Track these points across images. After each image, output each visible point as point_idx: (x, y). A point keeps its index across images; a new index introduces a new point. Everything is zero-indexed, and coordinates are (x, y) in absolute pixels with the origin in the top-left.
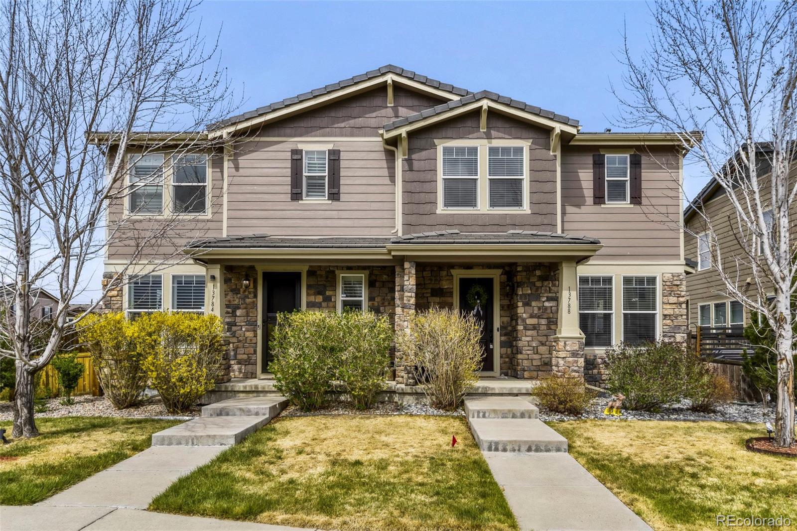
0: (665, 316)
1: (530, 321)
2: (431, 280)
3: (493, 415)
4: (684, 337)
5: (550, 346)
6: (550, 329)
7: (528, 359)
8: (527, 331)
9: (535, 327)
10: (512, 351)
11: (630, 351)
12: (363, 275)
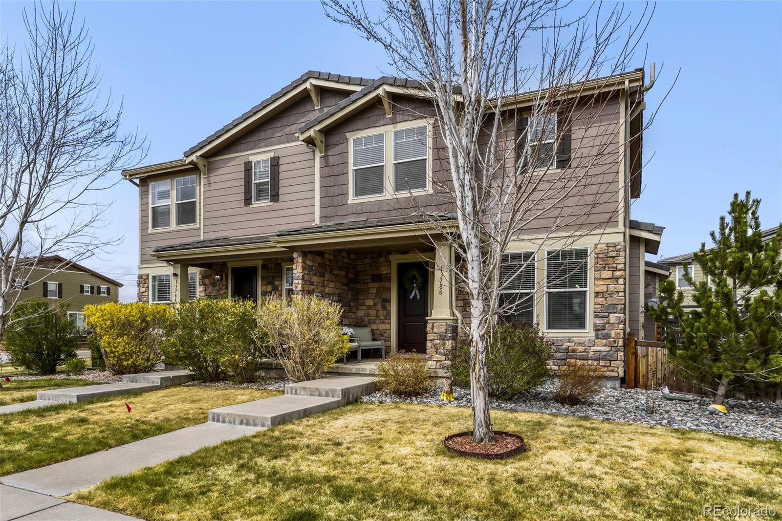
0: (597, 294)
2: (371, 266)
3: (303, 392)
4: (619, 317)
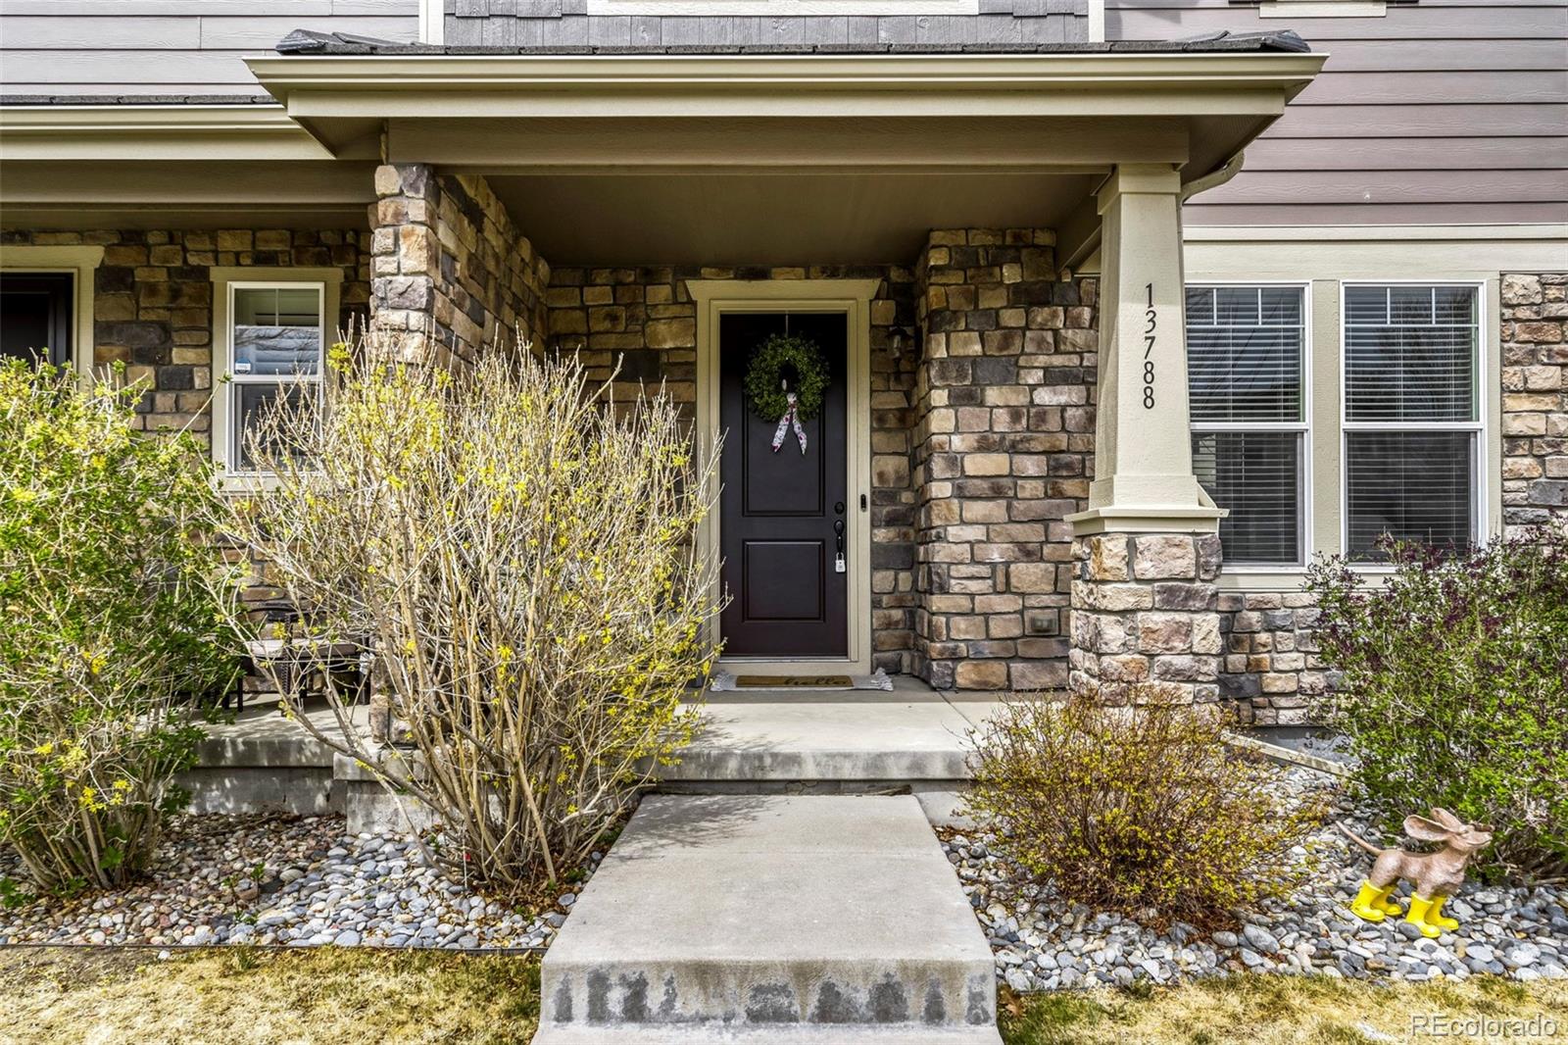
0: (1512, 442)
1: (977, 464)
2: (614, 318)
3: (691, 1004)
5: (1057, 563)
6: (1059, 494)
7: (972, 613)
8: (967, 504)
9: (996, 488)
10: (915, 581)
11: (1375, 578)
12: (320, 286)
